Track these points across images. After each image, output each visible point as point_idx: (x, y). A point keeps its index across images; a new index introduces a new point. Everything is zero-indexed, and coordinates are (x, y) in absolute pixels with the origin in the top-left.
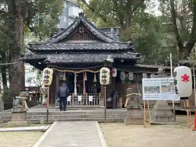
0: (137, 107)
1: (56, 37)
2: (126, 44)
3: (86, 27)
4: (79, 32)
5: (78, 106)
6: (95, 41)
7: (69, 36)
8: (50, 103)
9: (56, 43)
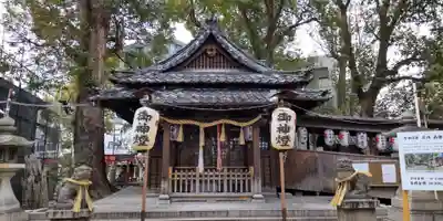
0: (367, 206)
1: (164, 63)
2: (297, 73)
3: (219, 45)
4: (206, 54)
5: (207, 194)
6: (236, 71)
7: (188, 59)
8: (149, 185)
9: (164, 72)
